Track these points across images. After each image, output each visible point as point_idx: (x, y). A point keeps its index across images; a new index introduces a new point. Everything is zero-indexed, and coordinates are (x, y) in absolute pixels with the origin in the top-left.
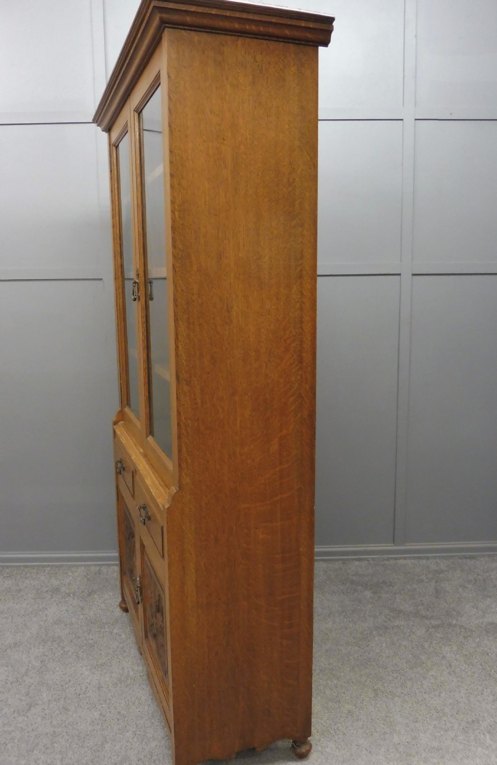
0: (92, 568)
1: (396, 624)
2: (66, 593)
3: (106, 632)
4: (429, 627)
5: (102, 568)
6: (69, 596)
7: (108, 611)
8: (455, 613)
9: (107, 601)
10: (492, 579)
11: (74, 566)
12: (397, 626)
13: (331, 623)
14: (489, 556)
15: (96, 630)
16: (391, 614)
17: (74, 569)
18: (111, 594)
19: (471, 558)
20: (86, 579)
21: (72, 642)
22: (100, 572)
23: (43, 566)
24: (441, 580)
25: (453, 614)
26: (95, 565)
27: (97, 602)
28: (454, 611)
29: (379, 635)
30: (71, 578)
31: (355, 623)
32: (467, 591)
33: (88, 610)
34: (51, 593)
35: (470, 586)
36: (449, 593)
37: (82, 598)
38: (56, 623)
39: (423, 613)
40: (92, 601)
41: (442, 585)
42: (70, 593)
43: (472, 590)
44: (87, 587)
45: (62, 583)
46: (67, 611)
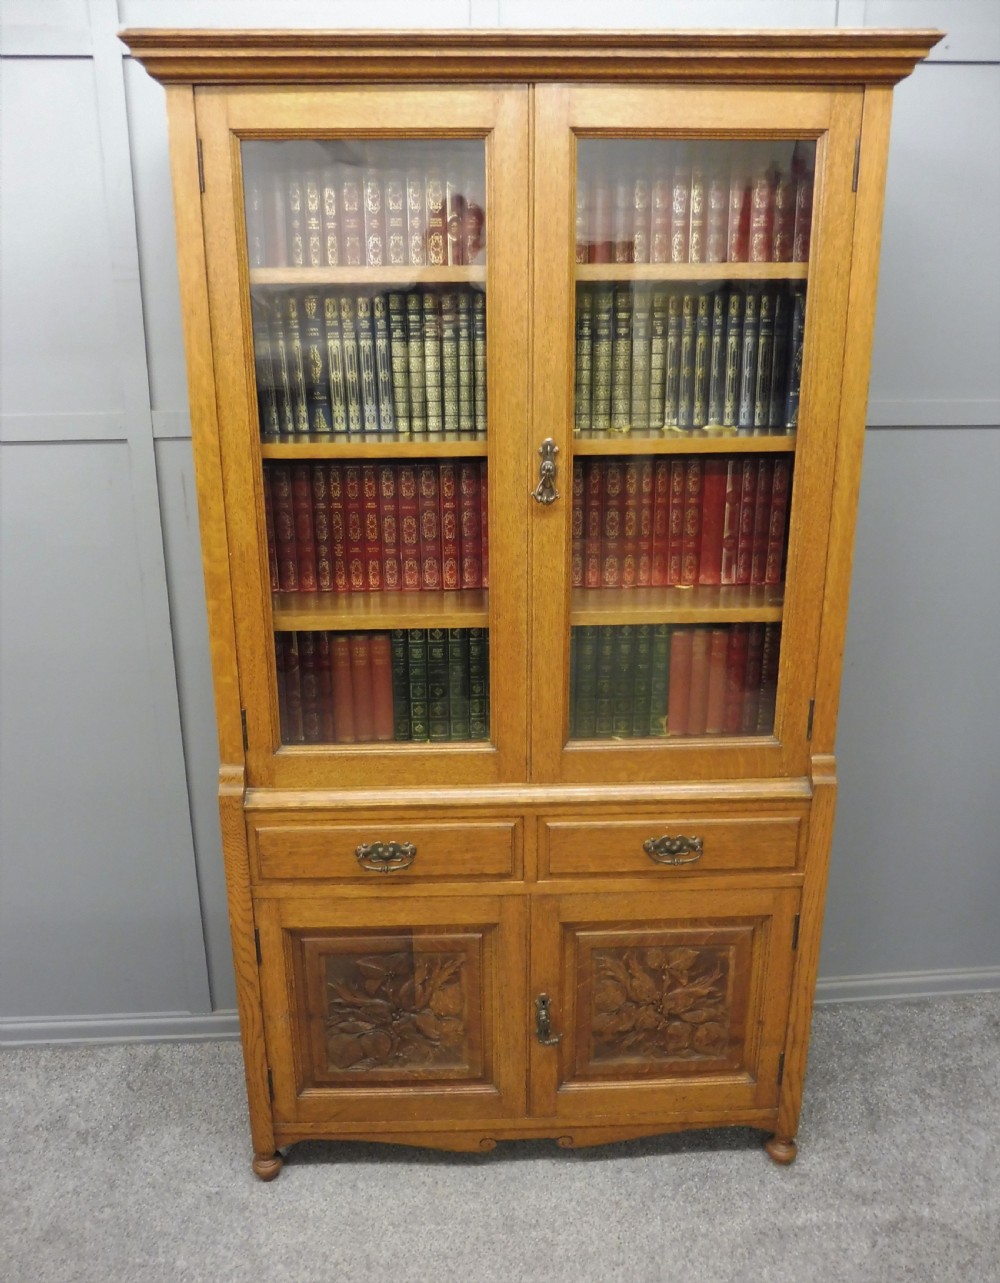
0: (140, 1050)
1: (799, 1222)
2: (79, 1134)
3: (159, 1265)
4: (875, 1233)
5: (160, 1051)
6: (85, 1142)
7: (168, 1190)
8: (922, 1183)
9: (167, 1158)
10: (975, 1067)
11: (102, 1046)
12: (803, 1228)
13: (658, 1221)
14: (955, 999)
15: (137, 1260)
16: (786, 1186)
17: (101, 1054)
18: (178, 1130)
19: (922, 1004)
20: (125, 1083)
22: (156, 1057)
23: (34, 1048)
24: (873, 1073)
25: (917, 1186)
26: (147, 1043)
27: (146, 1161)
28: (919, 1174)
29: (769, 1263)
30: (93, 1083)
31: (711, 1221)
32: (931, 1107)
33: (123, 1190)
34: (45, 1134)
35: (935, 1091)
36: (895, 1113)
37: (113, 1147)
38: (47, 1238)
39: (854, 1182)
40: (135, 1157)
41: (876, 1089)
42: (87, 1132)
43: (941, 1105)
44: (127, 1112)
45: (73, 1099)
46: (76, 1192)
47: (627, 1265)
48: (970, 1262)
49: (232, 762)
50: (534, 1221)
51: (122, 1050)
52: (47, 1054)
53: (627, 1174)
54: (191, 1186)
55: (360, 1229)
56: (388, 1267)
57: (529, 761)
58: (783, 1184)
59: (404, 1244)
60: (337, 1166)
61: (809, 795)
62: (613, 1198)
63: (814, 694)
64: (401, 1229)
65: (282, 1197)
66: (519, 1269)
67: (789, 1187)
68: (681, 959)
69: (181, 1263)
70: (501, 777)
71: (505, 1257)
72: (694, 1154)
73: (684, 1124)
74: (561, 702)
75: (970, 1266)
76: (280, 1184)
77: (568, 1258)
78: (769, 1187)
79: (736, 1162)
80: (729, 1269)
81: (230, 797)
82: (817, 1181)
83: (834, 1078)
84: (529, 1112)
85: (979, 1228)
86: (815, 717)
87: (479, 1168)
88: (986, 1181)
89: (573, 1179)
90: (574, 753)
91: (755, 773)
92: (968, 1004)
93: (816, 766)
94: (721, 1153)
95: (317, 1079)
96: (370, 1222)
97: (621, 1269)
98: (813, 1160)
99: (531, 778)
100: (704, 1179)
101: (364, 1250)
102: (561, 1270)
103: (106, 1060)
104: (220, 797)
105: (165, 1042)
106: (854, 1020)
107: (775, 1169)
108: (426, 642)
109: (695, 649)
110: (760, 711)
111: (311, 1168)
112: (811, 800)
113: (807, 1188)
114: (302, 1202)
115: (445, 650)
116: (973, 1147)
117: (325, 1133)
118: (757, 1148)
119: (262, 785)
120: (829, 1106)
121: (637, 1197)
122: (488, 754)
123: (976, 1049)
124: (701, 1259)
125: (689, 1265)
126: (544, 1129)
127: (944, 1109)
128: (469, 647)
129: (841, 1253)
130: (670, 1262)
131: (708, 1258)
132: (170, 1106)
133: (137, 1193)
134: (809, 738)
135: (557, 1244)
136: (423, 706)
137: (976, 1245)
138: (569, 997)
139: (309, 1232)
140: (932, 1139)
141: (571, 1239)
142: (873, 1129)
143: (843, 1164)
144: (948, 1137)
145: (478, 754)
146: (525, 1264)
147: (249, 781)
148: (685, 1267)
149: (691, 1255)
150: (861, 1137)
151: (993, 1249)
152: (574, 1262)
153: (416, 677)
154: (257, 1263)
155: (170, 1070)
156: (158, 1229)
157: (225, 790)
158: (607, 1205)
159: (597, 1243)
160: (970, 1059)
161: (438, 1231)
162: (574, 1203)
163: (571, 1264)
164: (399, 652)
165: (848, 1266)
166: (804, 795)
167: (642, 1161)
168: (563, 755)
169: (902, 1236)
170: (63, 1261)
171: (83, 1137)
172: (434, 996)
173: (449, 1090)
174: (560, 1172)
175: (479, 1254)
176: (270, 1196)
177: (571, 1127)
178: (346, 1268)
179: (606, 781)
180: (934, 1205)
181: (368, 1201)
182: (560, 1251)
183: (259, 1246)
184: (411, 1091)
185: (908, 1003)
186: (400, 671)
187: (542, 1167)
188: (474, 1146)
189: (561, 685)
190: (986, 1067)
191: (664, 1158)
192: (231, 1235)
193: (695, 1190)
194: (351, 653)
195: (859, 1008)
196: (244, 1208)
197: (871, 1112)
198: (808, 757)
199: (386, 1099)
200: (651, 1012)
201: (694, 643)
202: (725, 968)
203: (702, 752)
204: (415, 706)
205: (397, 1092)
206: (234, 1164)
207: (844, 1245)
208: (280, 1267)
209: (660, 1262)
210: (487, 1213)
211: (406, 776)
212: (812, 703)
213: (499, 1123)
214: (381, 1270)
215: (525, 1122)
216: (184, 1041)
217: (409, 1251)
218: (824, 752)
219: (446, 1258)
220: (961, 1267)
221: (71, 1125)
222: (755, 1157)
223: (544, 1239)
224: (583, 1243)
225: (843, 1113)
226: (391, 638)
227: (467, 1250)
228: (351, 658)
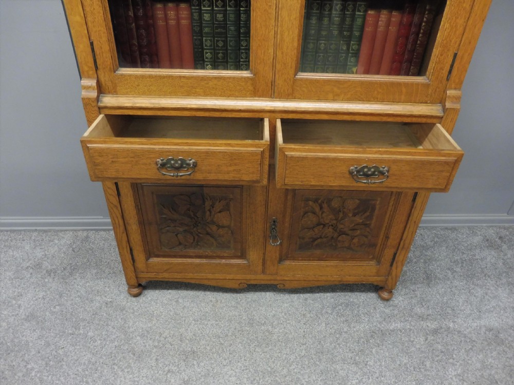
0: (80, 233)
1: (392, 328)
2: (47, 271)
4: (427, 334)
6: (50, 275)
7: (87, 299)
8: (450, 312)
9: (88, 284)
10: (477, 259)
11: (61, 231)
12: (393, 331)
13: (324, 324)
14: (469, 228)
15: (70, 331)
17: (61, 234)
18: (95, 271)
19: (453, 229)
21: (39, 352)
22: (87, 237)
23: (29, 231)
24: (429, 260)
26: (83, 230)
27: (78, 285)
28: (449, 307)
29: (376, 346)
30: (56, 248)
31: (349, 326)
32: (456, 277)
33: (66, 298)
34: (31, 271)
35: (458, 270)
36: (439, 279)
37: (63, 278)
38: (27, 319)
39: (418, 310)
40: (73, 283)
41: (430, 267)
42: (51, 270)
43: (461, 276)
44: (71, 262)
45: (46, 255)
46: (44, 298)
47: (307, 345)
48: (471, 349)
49: (89, 77)
50: (263, 322)
51: (71, 233)
52: (35, 234)
53: (309, 301)
54: (98, 298)
55: (179, 322)
56: (191, 340)
57: (273, 83)
58: (384, 310)
59: (199, 330)
60: (170, 291)
61: (441, 114)
62: (302, 312)
63: (458, 50)
64: (199, 323)
65: (142, 305)
66: (255, 344)
67: (387, 311)
68: (351, 204)
69: (91, 334)
70: (256, 93)
71: (247, 339)
72: (343, 293)
73: (340, 281)
74: (296, 44)
75: (471, 351)
76: (141, 299)
77: (279, 340)
78: (378, 311)
79: (363, 298)
80: (357, 349)
81: (89, 99)
82: (401, 309)
83: (411, 261)
84: (263, 272)
85: (476, 334)
86: (455, 65)
87: (238, 295)
88: (480, 312)
89: (283, 303)
90: (301, 80)
91: (411, 99)
92: (475, 230)
93: (449, 97)
94: (356, 293)
95: (156, 253)
96: (184, 319)
97: (305, 346)
98: (400, 298)
99: (274, 95)
100: (347, 305)
101: (180, 332)
102: (275, 346)
103: (63, 238)
104: (82, 99)
105: (92, 230)
106: (421, 235)
107: (381, 302)
108: (213, 10)
109: (380, 23)
110: (412, 67)
111: (157, 291)
112: (442, 117)
113: (396, 312)
114: (151, 307)
115: (225, 16)
116: (475, 296)
117: (162, 278)
118: (373, 292)
119: (109, 93)
120: (408, 274)
121: (314, 312)
122: (248, 78)
123: (478, 251)
124: (344, 343)
125: (337, 346)
126: (270, 280)
127: (462, 278)
128: (240, 14)
129: (410, 343)
130: (328, 344)
131: (347, 343)
132: (92, 260)
133: (72, 300)
134: (448, 79)
135: (274, 333)
136: (211, 53)
137: (474, 341)
138: (287, 219)
139: (154, 322)
140: (456, 291)
141: (281, 331)
142: (428, 284)
143: (414, 301)
144: (463, 291)
145: (242, 78)
146: (258, 342)
147: (101, 89)
148: (335, 346)
149: (339, 342)
150: (423, 289)
151: (482, 343)
152: (282, 342)
153: (207, 33)
154: (127, 335)
155: (93, 243)
156: (81, 317)
157: (85, 94)
158: (299, 316)
159: (293, 334)
160: (475, 255)
161: (217, 325)
162: (283, 314)
163: (280, 343)
164: (196, 16)
165: (413, 349)
166: (438, 115)
167: (317, 295)
168: (295, 81)
169: (440, 336)
170: (34, 330)
171: (49, 273)
172: (216, 216)
173: (223, 261)
174: (277, 299)
175: (235, 336)
176: (136, 304)
177: (284, 280)
178: (170, 340)
179: (319, 99)
180: (456, 322)
181: (183, 308)
182: (275, 337)
183: (129, 328)
184: (204, 261)
185: (446, 228)
186: (197, 29)
187: (269, 296)
188: (236, 286)
189: (296, 31)
190: (482, 260)
191: (328, 294)
192: (116, 322)
193: (342, 310)
194: (166, 15)
195: (424, 229)
196: (123, 309)
197: (428, 278)
198: (445, 92)
199: (191, 264)
200: (331, 229)
201: (380, 19)
202: (373, 209)
203: (381, 84)
204: (207, 53)
205: (197, 261)
206: (120, 289)
207: (412, 339)
208: (138, 338)
209: (323, 344)
210: (241, 317)
211: (198, 90)
212: (455, 55)
213: (248, 277)
214: (187, 341)
215: (262, 277)
216: (101, 230)
217: (202, 333)
218: (455, 89)
219: (219, 337)
220: (467, 351)
221: (44, 267)
222: (372, 296)
223: (268, 331)
224: (287, 333)
225: (414, 278)
226: (190, 6)
227: (230, 334)
228: (166, 19)
